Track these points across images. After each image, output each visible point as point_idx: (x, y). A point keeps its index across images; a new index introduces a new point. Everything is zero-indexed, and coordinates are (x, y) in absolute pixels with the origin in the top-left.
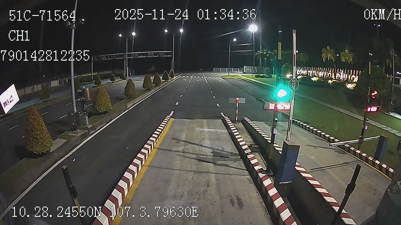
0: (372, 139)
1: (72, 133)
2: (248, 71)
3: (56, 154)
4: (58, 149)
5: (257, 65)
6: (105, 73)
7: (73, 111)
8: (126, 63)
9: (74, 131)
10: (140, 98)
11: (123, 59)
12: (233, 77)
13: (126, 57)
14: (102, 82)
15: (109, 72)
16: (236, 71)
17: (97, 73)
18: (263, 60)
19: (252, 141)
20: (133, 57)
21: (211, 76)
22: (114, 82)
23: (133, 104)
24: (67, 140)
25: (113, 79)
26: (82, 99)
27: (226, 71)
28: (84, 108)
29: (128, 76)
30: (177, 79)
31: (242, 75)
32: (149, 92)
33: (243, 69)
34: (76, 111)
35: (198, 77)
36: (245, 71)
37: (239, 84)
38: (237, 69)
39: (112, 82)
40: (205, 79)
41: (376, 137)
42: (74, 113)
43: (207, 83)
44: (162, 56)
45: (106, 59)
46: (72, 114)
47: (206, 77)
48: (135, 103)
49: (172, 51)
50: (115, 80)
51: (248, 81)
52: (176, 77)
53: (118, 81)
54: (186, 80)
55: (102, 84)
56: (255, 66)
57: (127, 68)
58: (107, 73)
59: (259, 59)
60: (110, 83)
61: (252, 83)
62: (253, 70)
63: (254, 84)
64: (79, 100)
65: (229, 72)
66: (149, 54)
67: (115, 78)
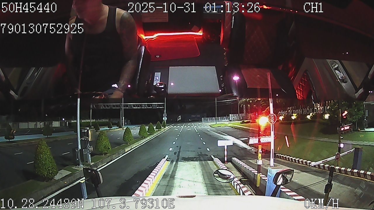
0: (348, 153)
1: (76, 167)
2: (234, 118)
3: (61, 182)
4: (63, 179)
5: (242, 112)
6: (102, 121)
7: (78, 148)
8: (122, 113)
9: (77, 166)
10: (136, 144)
11: (120, 109)
12: (220, 125)
13: (122, 107)
14: (100, 128)
15: (106, 120)
16: (223, 119)
17: (95, 120)
18: (247, 107)
19: (241, 176)
20: (128, 107)
21: (200, 125)
22: (111, 130)
23: (130, 149)
24: (71, 172)
25: (110, 127)
26: (86, 139)
27: (213, 120)
28: (87, 147)
29: (124, 125)
30: (169, 128)
31: (228, 123)
32: (144, 140)
33: (229, 118)
34: (80, 148)
35: (189, 127)
36: (231, 119)
37: (226, 131)
38: (223, 118)
39: (109, 129)
40: (195, 128)
41: (352, 150)
42: (79, 150)
43: (197, 131)
44: (155, 108)
45: (104, 108)
46: (77, 151)
47: (196, 127)
48: (132, 148)
49: (164, 103)
50: (112, 127)
51: (234, 128)
52: (168, 127)
53: (114, 129)
54: (177, 130)
55: (100, 130)
56: (240, 113)
57: (123, 118)
58: (104, 121)
59: (243, 106)
60: (107, 130)
61: (238, 129)
62: (238, 117)
63: (240, 130)
64: (83, 139)
65: (216, 121)
66: (143, 105)
67: (112, 126)
